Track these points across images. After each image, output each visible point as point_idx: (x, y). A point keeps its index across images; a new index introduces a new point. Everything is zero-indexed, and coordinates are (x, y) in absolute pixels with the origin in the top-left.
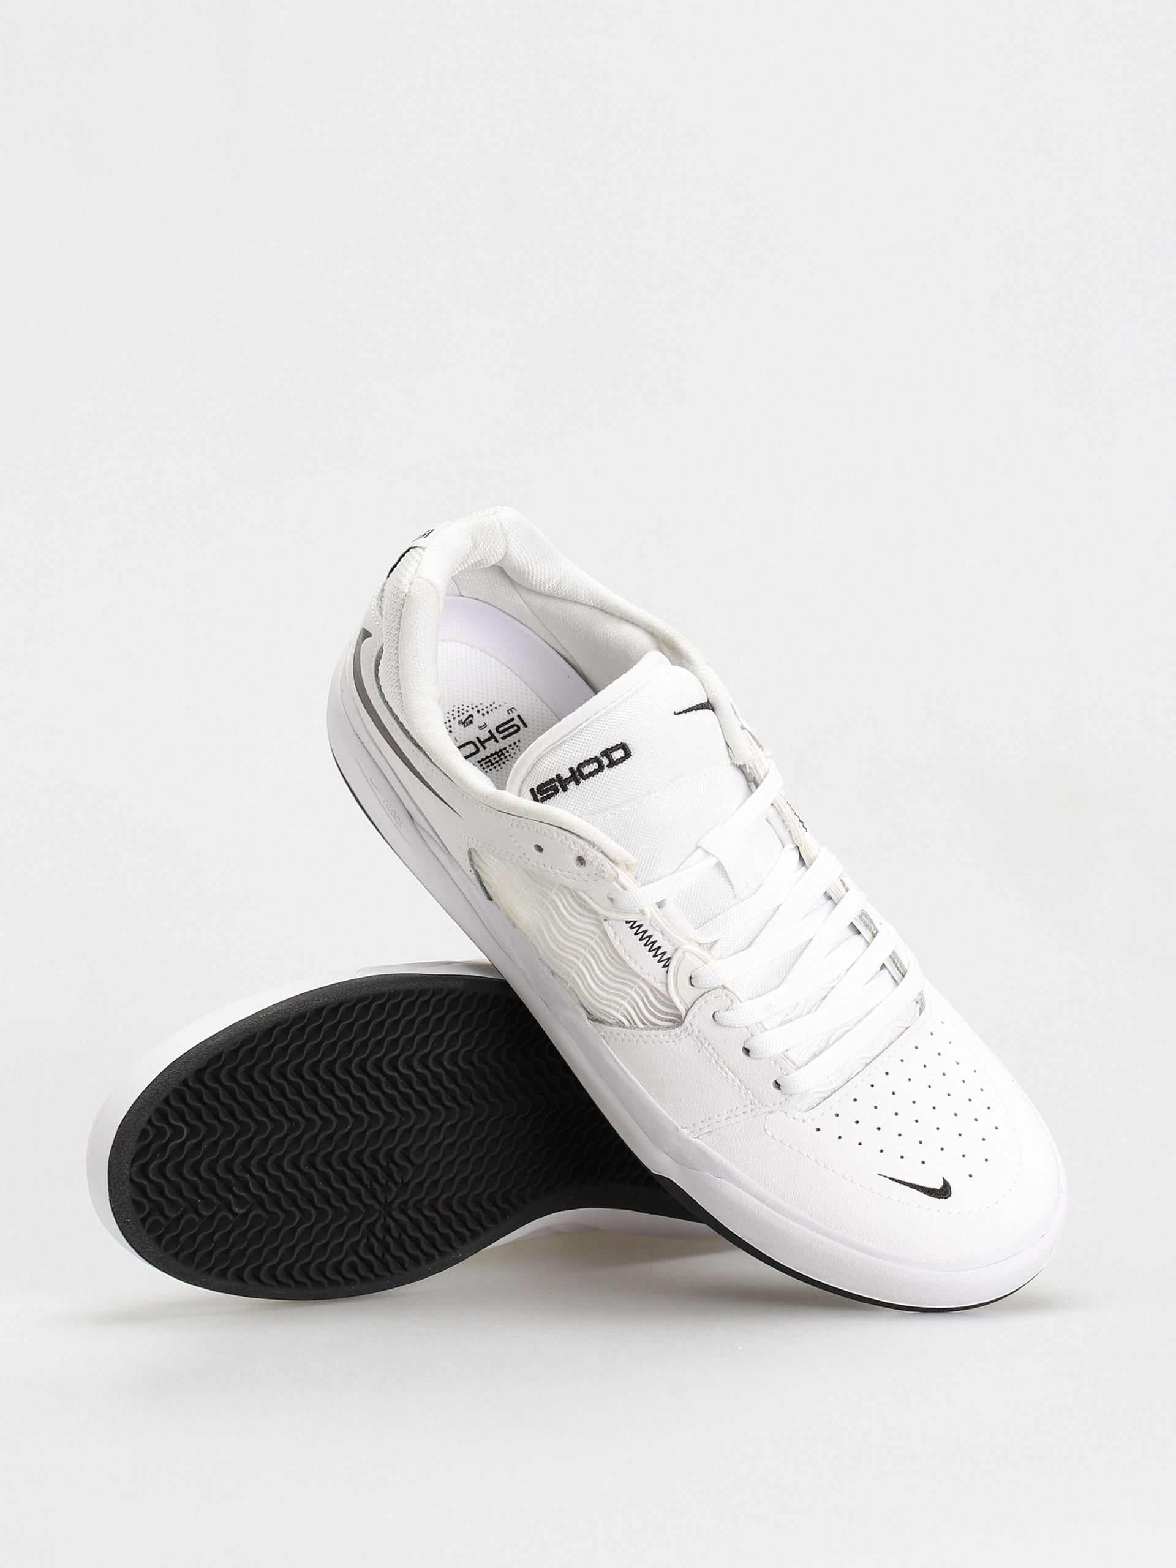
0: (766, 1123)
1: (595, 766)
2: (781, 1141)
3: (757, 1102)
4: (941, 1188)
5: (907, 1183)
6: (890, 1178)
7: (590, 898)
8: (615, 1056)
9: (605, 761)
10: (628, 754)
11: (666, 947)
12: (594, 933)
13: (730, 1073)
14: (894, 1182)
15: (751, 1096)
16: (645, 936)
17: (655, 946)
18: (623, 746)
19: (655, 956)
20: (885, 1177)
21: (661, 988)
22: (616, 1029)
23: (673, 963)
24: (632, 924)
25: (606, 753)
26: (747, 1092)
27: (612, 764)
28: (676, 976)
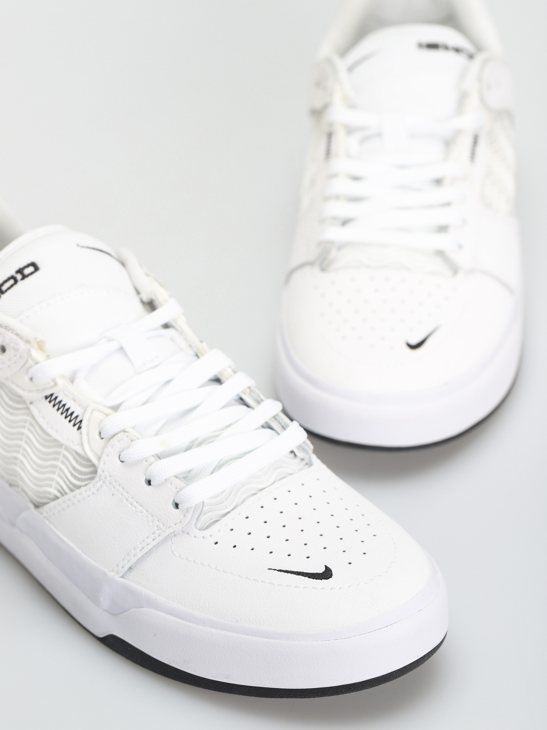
0: (173, 546)
1: (12, 282)
2: (186, 558)
3: (162, 526)
4: (323, 572)
5: (293, 572)
6: (279, 571)
7: (17, 386)
8: (56, 531)
9: (19, 277)
10: (37, 269)
11: (77, 410)
12: (26, 421)
13: (138, 506)
14: (282, 573)
15: (157, 522)
16: (61, 406)
17: (69, 412)
18: (33, 264)
19: (70, 421)
20: (274, 570)
21: (79, 450)
22: (52, 504)
23: (83, 425)
24: (50, 398)
25: (20, 271)
26: (153, 519)
27: (24, 277)
28: (88, 434)
